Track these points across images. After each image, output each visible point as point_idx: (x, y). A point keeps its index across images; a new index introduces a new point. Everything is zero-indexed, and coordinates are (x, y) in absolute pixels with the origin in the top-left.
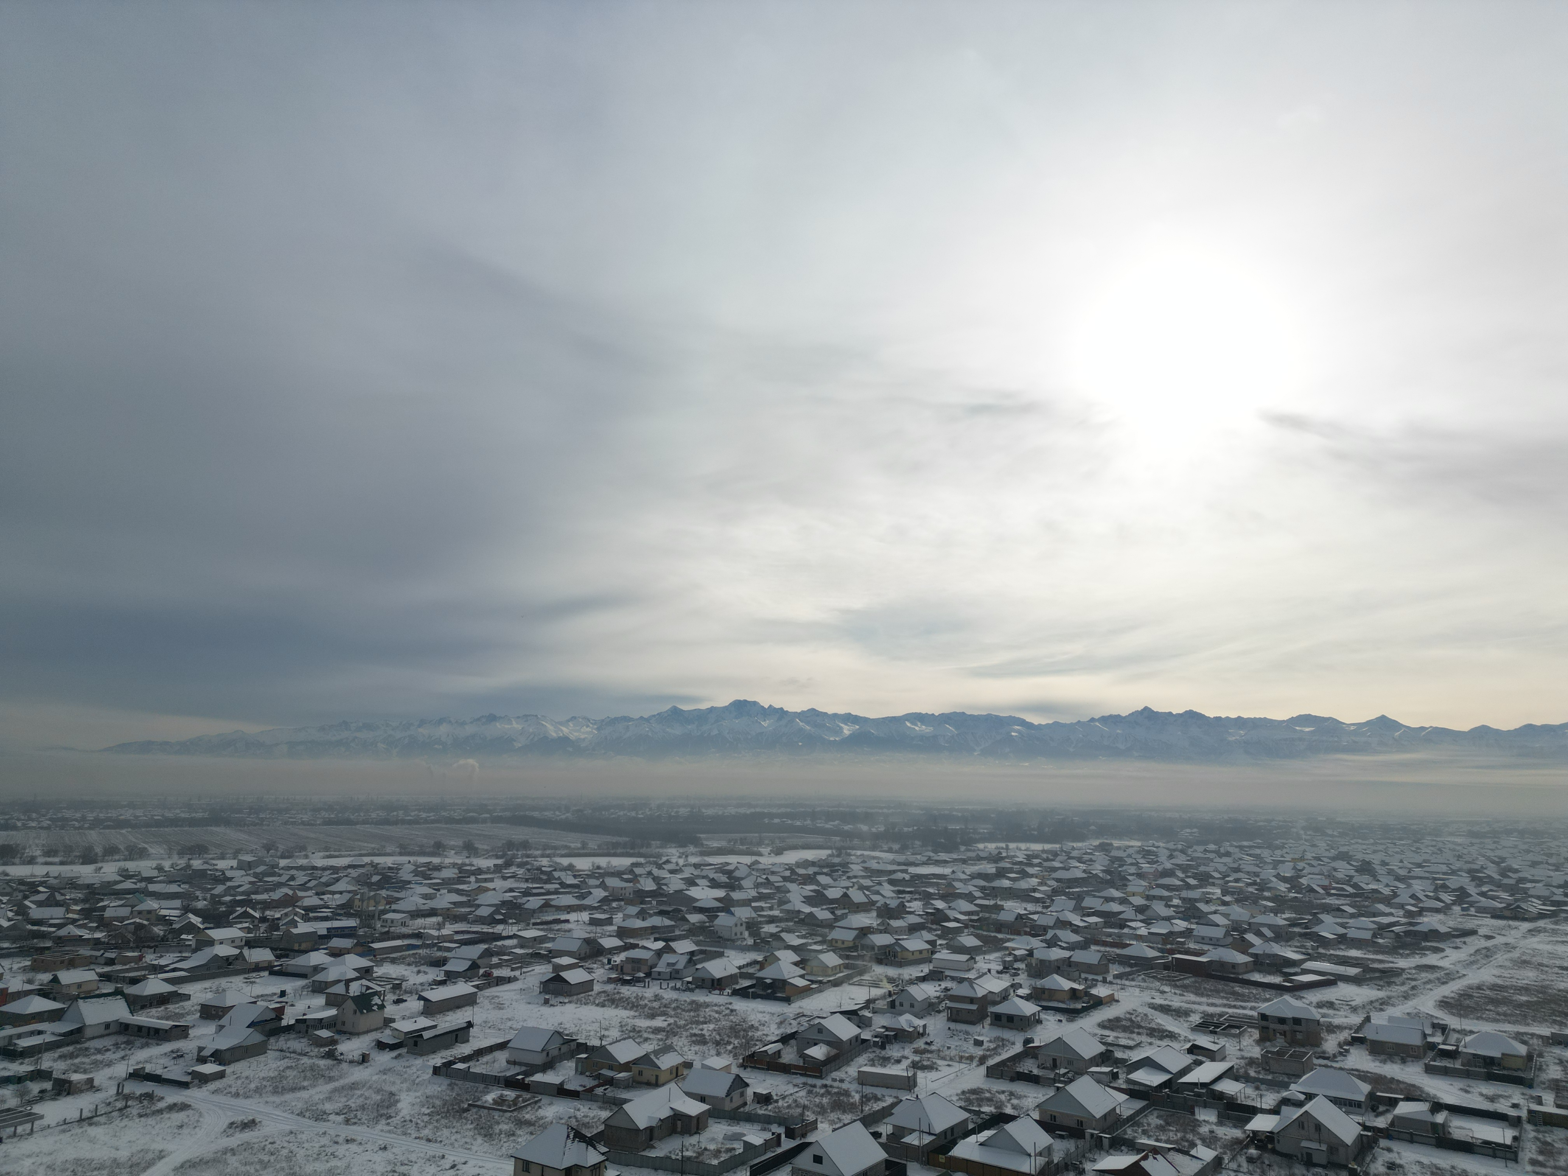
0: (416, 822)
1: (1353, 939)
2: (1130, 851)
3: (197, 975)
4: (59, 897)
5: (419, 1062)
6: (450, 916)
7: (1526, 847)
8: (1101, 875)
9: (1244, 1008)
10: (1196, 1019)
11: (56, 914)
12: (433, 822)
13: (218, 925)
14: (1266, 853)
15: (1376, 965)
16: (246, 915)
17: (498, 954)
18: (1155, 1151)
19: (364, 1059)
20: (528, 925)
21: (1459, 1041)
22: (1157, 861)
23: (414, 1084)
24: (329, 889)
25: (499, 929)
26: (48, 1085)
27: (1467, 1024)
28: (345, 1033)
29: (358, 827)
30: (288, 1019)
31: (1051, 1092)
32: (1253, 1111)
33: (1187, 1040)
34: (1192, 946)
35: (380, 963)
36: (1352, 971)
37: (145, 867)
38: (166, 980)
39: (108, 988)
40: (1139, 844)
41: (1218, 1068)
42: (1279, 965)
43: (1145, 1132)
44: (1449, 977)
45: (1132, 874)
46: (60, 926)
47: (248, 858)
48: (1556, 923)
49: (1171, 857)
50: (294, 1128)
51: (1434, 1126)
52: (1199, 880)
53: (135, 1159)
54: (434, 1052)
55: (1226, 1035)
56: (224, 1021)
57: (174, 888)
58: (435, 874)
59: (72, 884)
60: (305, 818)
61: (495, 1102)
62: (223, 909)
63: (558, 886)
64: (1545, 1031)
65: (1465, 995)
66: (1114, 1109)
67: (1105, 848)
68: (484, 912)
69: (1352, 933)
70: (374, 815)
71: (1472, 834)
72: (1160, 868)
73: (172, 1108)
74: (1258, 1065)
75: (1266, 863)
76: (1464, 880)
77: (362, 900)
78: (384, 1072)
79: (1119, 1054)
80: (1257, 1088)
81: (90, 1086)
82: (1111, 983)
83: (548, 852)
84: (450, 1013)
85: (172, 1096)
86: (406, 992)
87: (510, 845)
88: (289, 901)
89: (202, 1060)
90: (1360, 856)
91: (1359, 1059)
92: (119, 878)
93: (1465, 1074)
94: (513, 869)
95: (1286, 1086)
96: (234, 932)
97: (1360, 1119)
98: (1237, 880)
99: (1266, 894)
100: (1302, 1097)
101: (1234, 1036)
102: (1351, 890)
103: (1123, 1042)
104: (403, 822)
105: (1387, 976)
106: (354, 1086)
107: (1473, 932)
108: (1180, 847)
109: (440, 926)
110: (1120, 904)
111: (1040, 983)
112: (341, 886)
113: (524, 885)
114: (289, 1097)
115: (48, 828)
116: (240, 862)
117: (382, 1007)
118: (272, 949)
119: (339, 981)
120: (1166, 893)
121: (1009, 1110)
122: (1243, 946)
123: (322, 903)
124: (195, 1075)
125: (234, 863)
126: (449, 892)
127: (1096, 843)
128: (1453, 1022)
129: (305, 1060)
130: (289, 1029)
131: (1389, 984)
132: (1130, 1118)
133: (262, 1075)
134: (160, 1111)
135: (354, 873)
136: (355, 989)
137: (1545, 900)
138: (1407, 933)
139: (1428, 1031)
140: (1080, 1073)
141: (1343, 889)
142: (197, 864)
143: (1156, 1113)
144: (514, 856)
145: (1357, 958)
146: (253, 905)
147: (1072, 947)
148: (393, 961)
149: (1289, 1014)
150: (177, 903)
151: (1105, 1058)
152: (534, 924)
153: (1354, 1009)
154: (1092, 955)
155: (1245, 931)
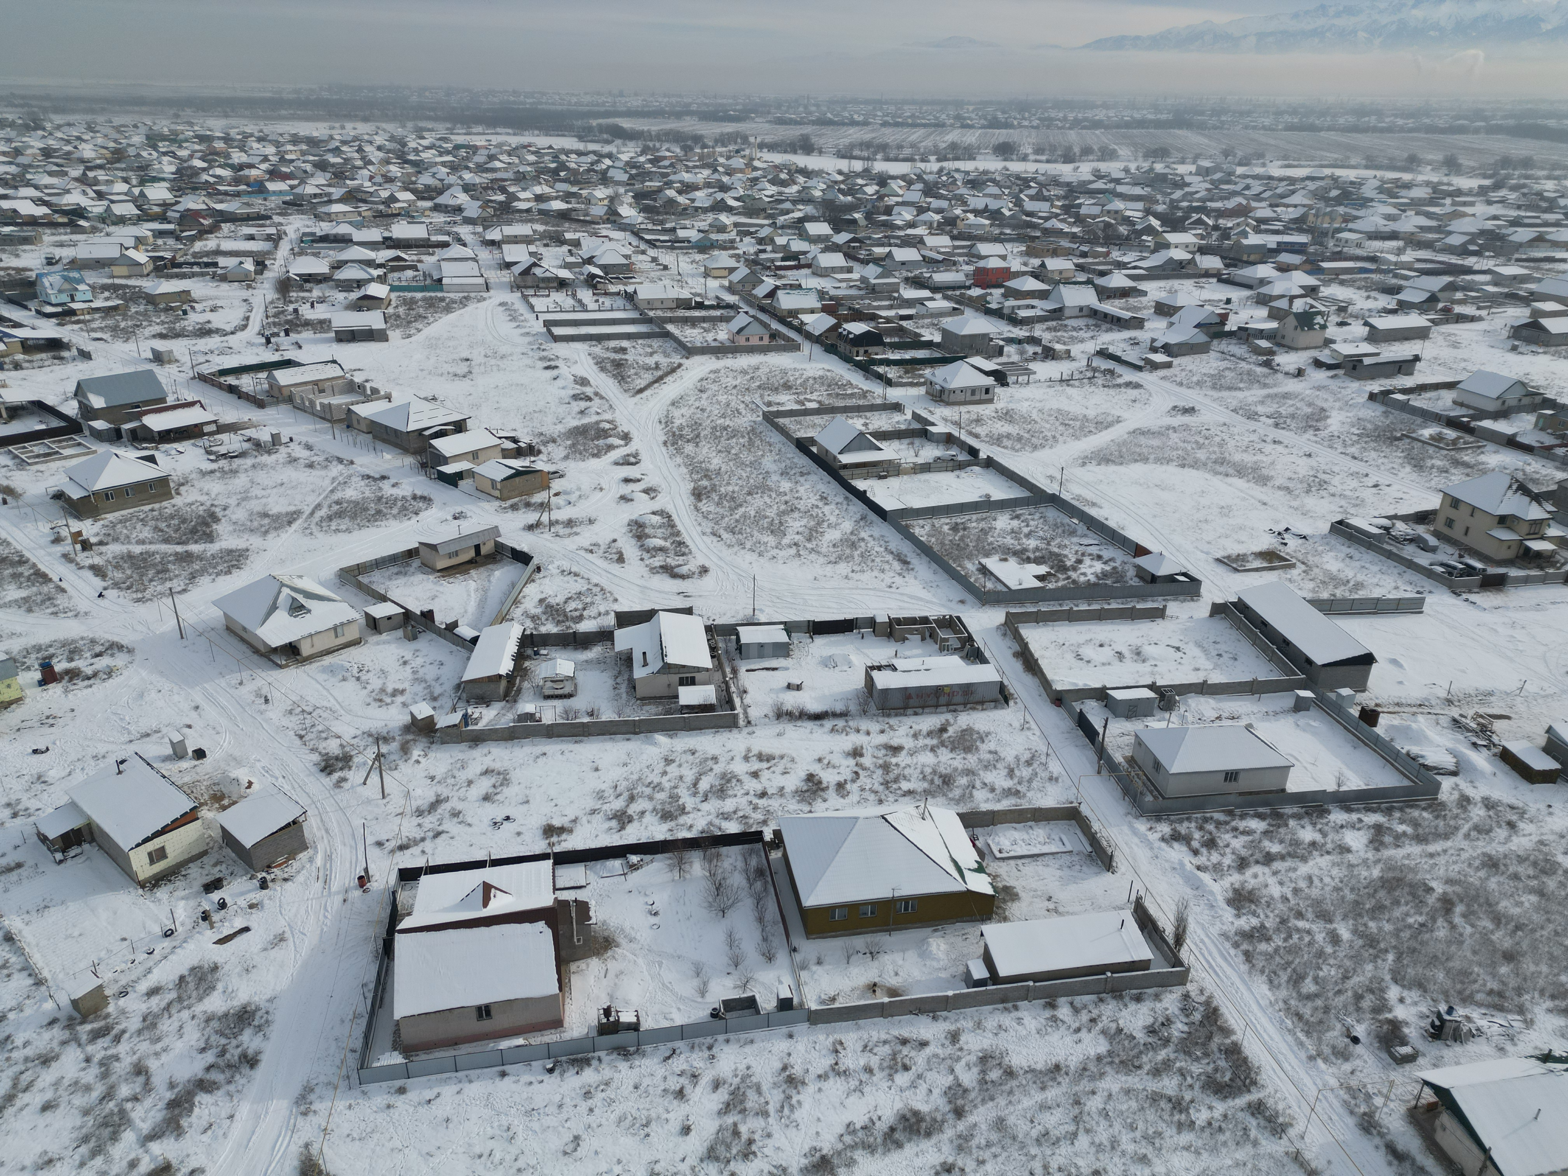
0: (1389, 130)
3: (1154, 274)
4: (1046, 193)
5: (1355, 385)
6: (1413, 241)
11: (1042, 207)
12: (1411, 130)
13: (1174, 230)
16: (1199, 222)
17: (1464, 289)
19: (1300, 373)
20: (1509, 260)
23: (1347, 405)
24: (1285, 201)
25: (1470, 261)
26: (1039, 350)
28: (1283, 346)
29: (1322, 134)
30: (1231, 325)
35: (1327, 283)
37: (1113, 168)
38: (1129, 276)
39: (1082, 277)
46: (1047, 219)
47: (1207, 164)
50: (1227, 421)
53: (1099, 419)
54: (1373, 378)
56: (1175, 319)
57: (1138, 191)
58: (1403, 193)
59: (1055, 182)
60: (1267, 122)
61: (1432, 438)
62: (1180, 214)
63: (1561, 217)
68: (1456, 240)
70: (1341, 121)
73: (1128, 384)
77: (1316, 216)
78: (1319, 388)
81: (1068, 355)
83: (1557, 173)
84: (1397, 344)
85: (1129, 376)
86: (1351, 316)
87: (1506, 162)
88: (1242, 211)
89: (1154, 350)
92: (1093, 178)
94: (1503, 193)
96: (1188, 238)
104: (1375, 130)
106: (1286, 396)
109: (1400, 252)
112: (1296, 199)
113: (1514, 213)
114: (1225, 394)
115: (1036, 128)
116: (1199, 168)
117: (1324, 327)
118: (1222, 258)
119: (1283, 296)
123: (1274, 215)
124: (1148, 361)
125: (1193, 168)
126: (1417, 214)
129: (1243, 365)
130: (1231, 334)
133: (1204, 371)
134: (1119, 386)
135: (1311, 186)
136: (1299, 306)
142: (1159, 167)
144: (1508, 177)
146: (1208, 212)
148: (1342, 283)
150: (1140, 205)
152: (1518, 260)
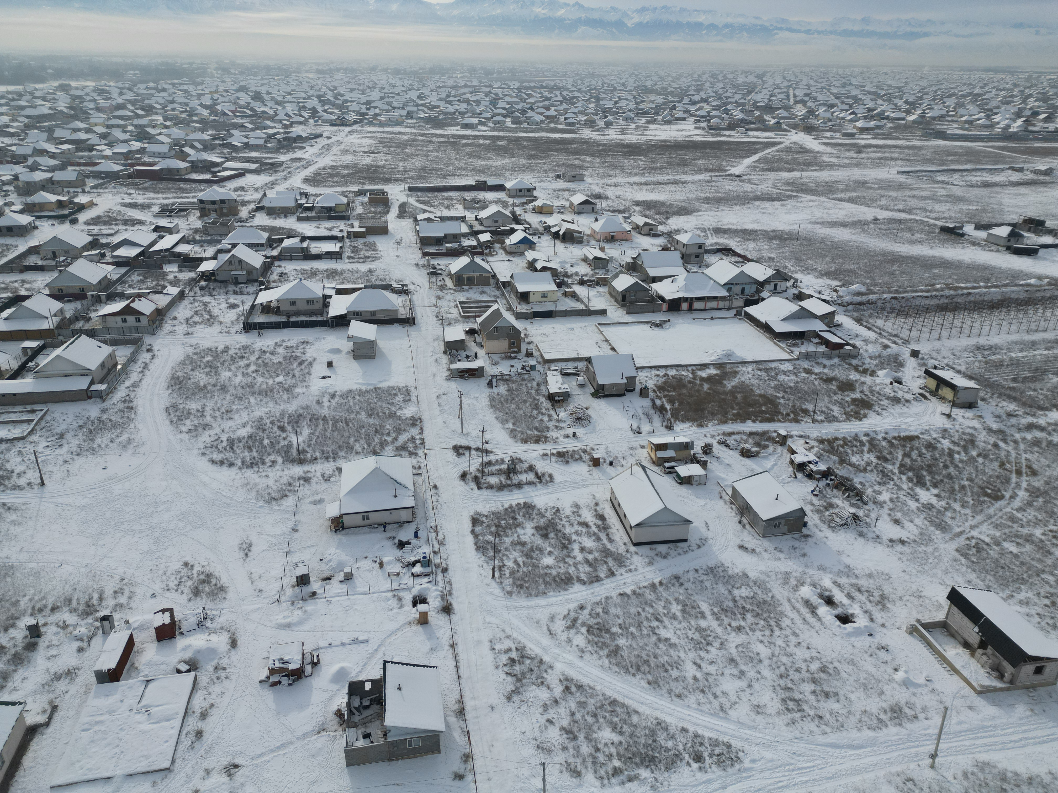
1: (252, 145)
2: (87, 90)
7: (347, 79)
8: (65, 111)
9: (188, 198)
10: (156, 209)
14: (191, 88)
15: (267, 161)
18: (139, 296)
21: (314, 200)
22: (110, 98)
27: (318, 190)
31: (55, 274)
32: (201, 260)
33: (151, 224)
34: (147, 159)
36: (254, 166)
40: (93, 84)
41: (176, 237)
42: (208, 166)
43: (130, 286)
44: (309, 164)
45: (92, 109)
48: (362, 126)
49: (121, 94)
51: (302, 249)
52: (145, 111)
55: (178, 217)
64: (355, 188)
65: (317, 174)
66: (106, 276)
67: (64, 88)
69: (252, 142)
71: (319, 72)
72: (114, 103)
74: (201, 232)
75: (192, 95)
76: (313, 103)
79: (103, 240)
80: (202, 246)
82: (89, 192)
90: (253, 88)
91: (262, 219)
93: (318, 218)
95: (219, 242)
97: (263, 253)
98: (173, 110)
99: (195, 118)
100: (230, 247)
101: (183, 216)
102: (249, 112)
103: (105, 232)
105: (274, 167)
107: (320, 136)
108: (127, 86)
110: (86, 133)
111: (29, 200)
120: (121, 122)
121: (23, 292)
122: (183, 156)
127: (56, 84)
128: (310, 190)
131: (276, 172)
132: (119, 280)
137: (357, 113)
138: (285, 139)
139: (298, 197)
140: (76, 258)
141: (244, 112)
143: (136, 273)
145: (256, 158)
147: (52, 169)
149: (218, 198)
151: (94, 244)
153: (256, 190)
154: (70, 174)
155: (183, 146)
